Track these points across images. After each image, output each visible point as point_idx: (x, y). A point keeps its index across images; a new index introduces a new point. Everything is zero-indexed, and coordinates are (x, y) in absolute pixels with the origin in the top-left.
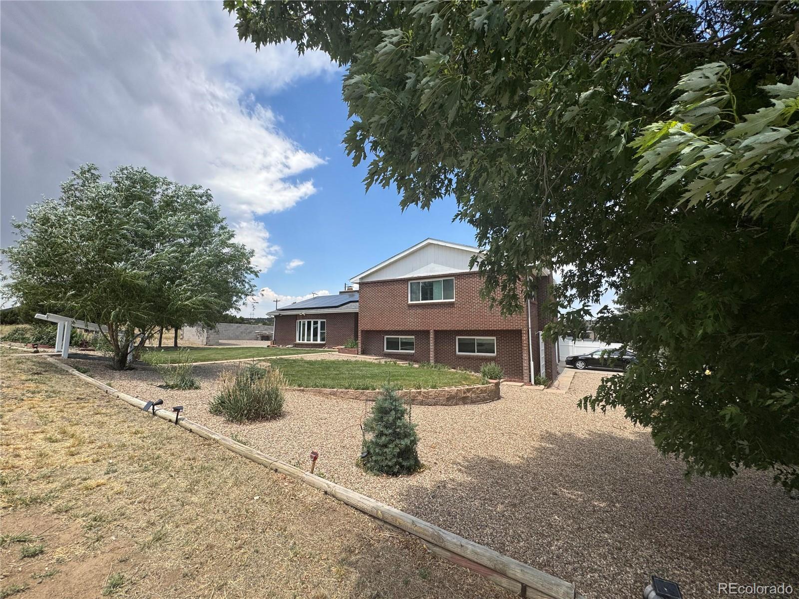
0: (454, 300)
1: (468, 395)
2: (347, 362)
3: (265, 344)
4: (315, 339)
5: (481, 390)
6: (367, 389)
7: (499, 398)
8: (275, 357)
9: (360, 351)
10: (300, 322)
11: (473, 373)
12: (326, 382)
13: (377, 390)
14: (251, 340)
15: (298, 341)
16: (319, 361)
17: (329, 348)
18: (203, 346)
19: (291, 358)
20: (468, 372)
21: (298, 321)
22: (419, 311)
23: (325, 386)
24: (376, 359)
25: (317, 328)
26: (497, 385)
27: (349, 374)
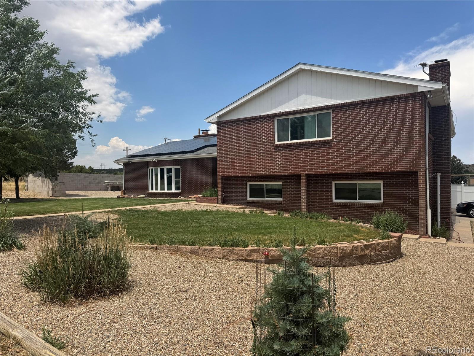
0: (331, 138)
1: (367, 252)
2: (207, 213)
3: (115, 194)
4: (170, 188)
5: (383, 246)
6: (237, 245)
7: (401, 256)
8: (124, 208)
9: (220, 200)
10: (152, 170)
11: (361, 224)
12: (185, 238)
13: (250, 247)
14: (100, 190)
15: (151, 191)
16: (175, 211)
17: (185, 197)
18: (48, 198)
19: (144, 209)
20: (354, 223)
21: (150, 168)
22: (288, 152)
23: (183, 243)
24: (239, 208)
25: (171, 177)
26: (400, 238)
27: (211, 226)
